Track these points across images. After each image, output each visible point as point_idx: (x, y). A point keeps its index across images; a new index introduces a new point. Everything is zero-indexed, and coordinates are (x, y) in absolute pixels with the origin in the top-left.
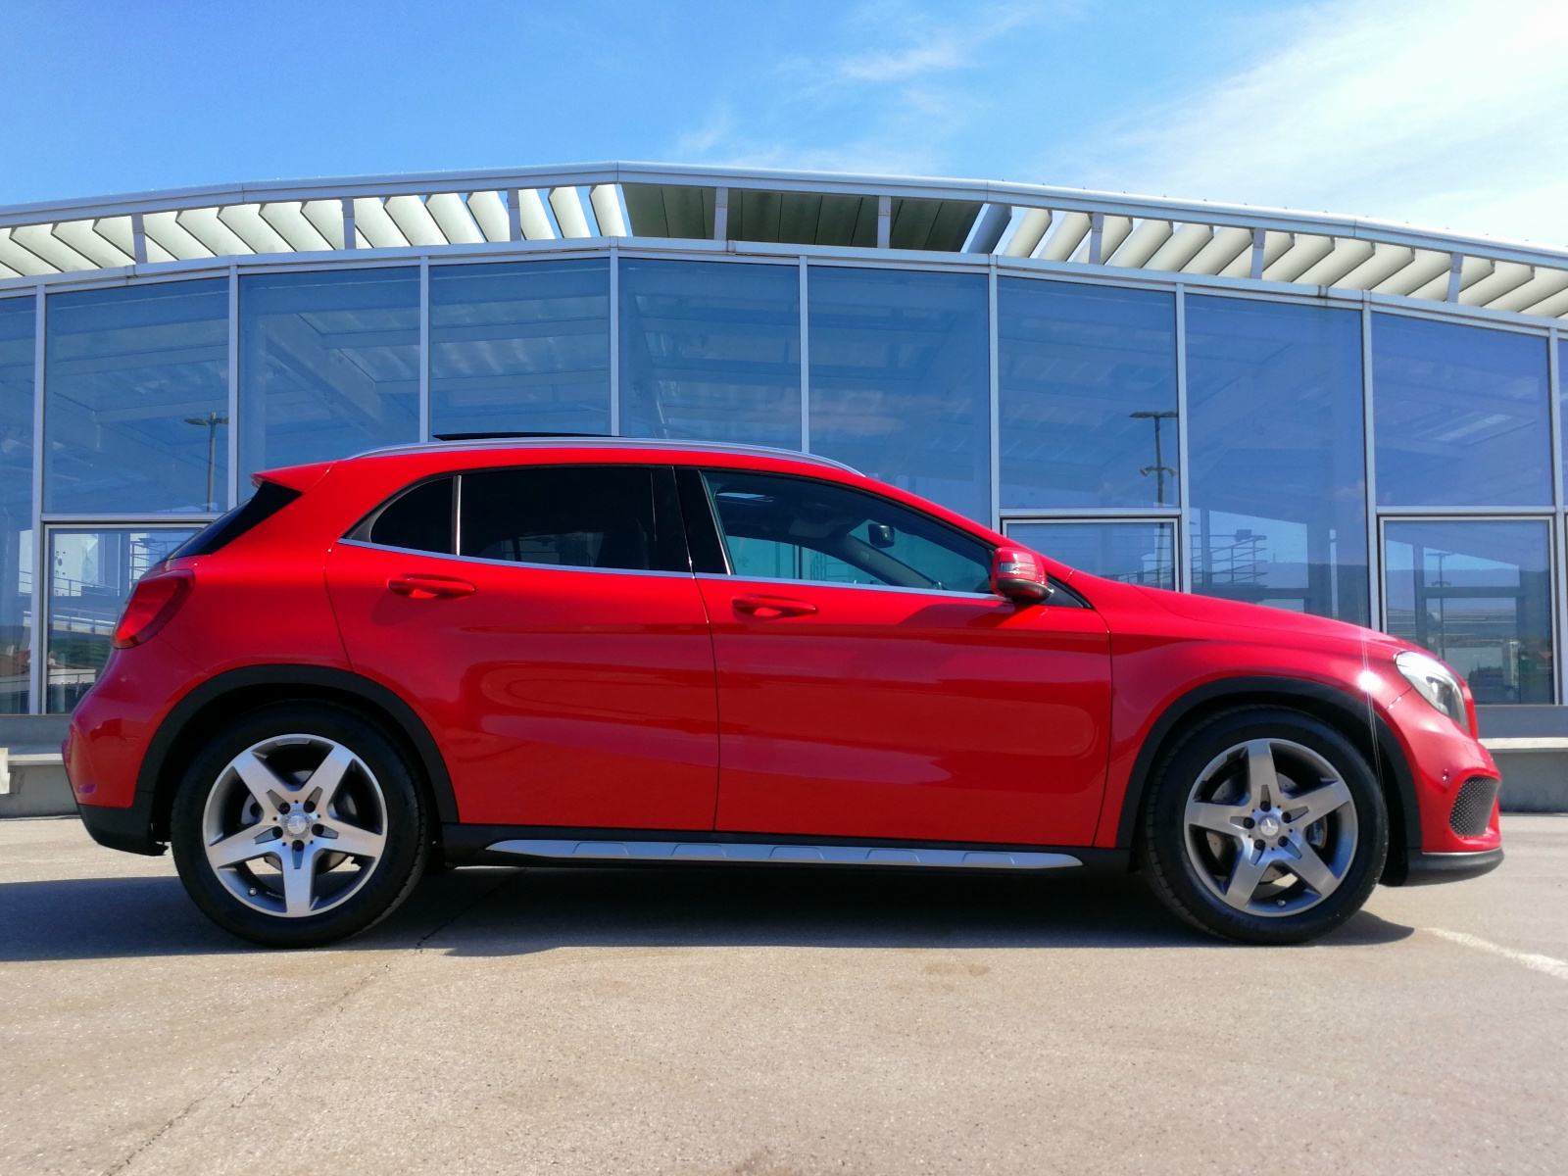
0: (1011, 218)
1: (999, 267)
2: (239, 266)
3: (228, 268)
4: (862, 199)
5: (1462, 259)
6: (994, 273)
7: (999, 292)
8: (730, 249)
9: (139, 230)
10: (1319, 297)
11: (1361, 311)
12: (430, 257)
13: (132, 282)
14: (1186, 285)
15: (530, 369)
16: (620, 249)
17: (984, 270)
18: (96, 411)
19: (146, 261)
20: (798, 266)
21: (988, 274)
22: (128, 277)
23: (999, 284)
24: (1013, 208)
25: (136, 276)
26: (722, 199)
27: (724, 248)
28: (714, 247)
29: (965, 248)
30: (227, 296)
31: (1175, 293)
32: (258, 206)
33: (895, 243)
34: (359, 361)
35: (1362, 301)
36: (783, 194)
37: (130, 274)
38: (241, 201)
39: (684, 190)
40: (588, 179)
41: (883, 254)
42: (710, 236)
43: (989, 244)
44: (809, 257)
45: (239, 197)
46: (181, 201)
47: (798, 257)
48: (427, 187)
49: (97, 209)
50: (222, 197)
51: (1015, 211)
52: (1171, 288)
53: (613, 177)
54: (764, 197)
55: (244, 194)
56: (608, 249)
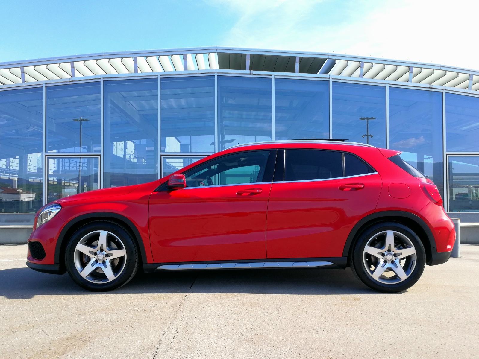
0: (335, 63)
1: (332, 79)
2: (103, 78)
3: (100, 79)
4: (290, 57)
5: (473, 77)
6: (331, 80)
7: (332, 86)
8: (251, 73)
9: (73, 67)
10: (430, 88)
11: (442, 92)
12: (161, 75)
13: (71, 83)
14: (389, 84)
15: (185, 107)
16: (218, 73)
17: (328, 80)
18: (54, 119)
19: (75, 77)
20: (272, 78)
21: (329, 81)
22: (70, 81)
23: (333, 84)
24: (336, 60)
25: (73, 81)
26: (248, 58)
27: (249, 73)
28: (246, 72)
29: (319, 73)
30: (100, 87)
31: (386, 86)
32: (108, 60)
33: (300, 71)
34: (134, 105)
35: (443, 89)
36: (266, 56)
37: (71, 80)
38: (103, 58)
39: (236, 55)
40: (207, 51)
41: (297, 75)
42: (244, 69)
43: (327, 72)
44: (275, 75)
45: (102, 57)
46: (84, 58)
47: (272, 75)
48: (159, 54)
49: (59, 61)
50: (97, 57)
51: (337, 61)
52: (385, 85)
53: (215, 51)
54: (260, 57)
55: (105, 56)
56: (214, 73)
